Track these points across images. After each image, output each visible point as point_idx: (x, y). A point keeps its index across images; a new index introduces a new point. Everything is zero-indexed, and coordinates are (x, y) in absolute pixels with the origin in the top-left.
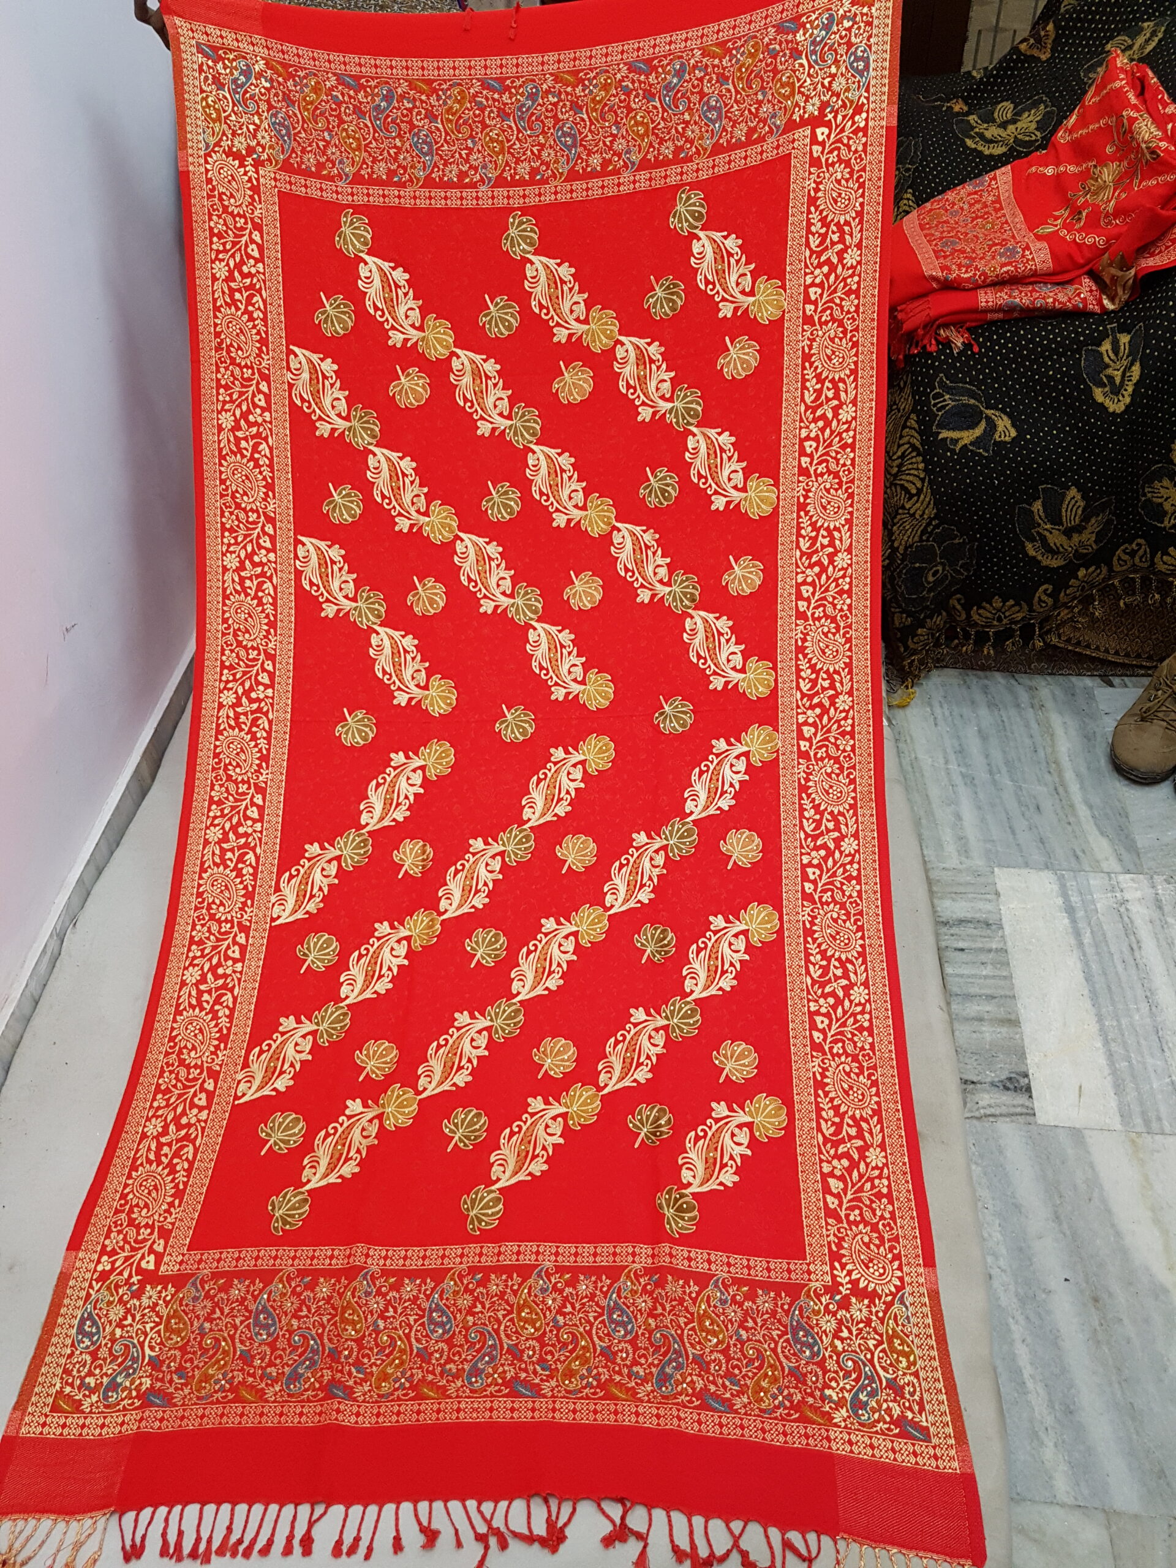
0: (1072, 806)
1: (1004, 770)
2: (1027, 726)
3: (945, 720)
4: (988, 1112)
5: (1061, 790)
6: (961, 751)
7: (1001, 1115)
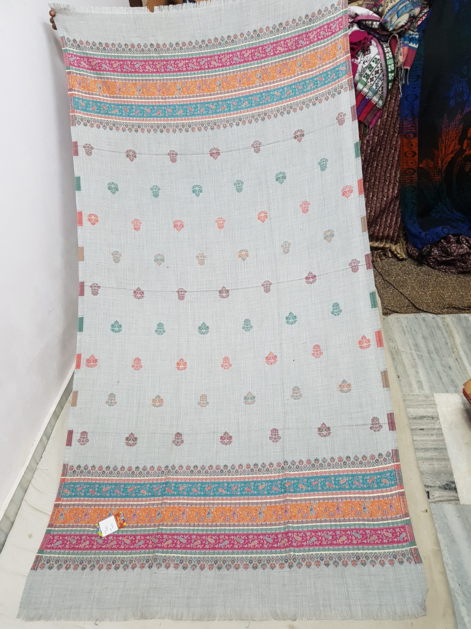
0: (464, 366)
1: (434, 352)
2: (442, 334)
3: (409, 332)
4: (439, 499)
5: (459, 360)
6: (416, 345)
7: (444, 501)
